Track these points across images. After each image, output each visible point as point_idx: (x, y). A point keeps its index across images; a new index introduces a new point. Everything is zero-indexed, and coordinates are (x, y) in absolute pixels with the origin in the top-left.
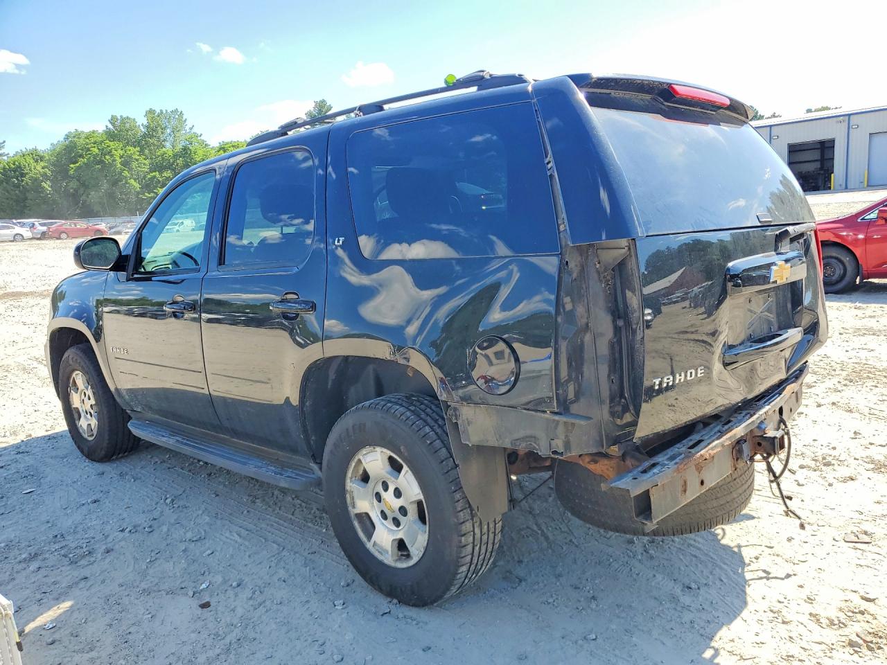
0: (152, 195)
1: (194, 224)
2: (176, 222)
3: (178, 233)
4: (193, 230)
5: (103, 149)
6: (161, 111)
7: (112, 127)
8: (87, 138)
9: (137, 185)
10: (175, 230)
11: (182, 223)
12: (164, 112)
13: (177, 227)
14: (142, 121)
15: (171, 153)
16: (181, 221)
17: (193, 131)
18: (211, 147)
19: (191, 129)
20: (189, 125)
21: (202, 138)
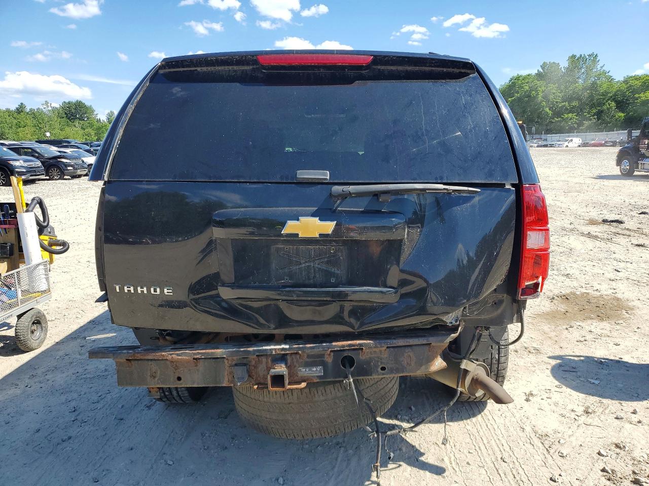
0: (559, 119)
1: (581, 142)
2: (567, 139)
3: (567, 148)
4: (579, 146)
5: (532, 87)
6: (581, 55)
7: (542, 71)
8: (523, 80)
9: (550, 112)
10: (565, 145)
11: (572, 140)
12: (583, 56)
13: (566, 143)
14: (564, 64)
15: (580, 88)
16: (570, 139)
17: (604, 68)
18: (617, 80)
19: (602, 67)
20: (601, 64)
21: (609, 74)
